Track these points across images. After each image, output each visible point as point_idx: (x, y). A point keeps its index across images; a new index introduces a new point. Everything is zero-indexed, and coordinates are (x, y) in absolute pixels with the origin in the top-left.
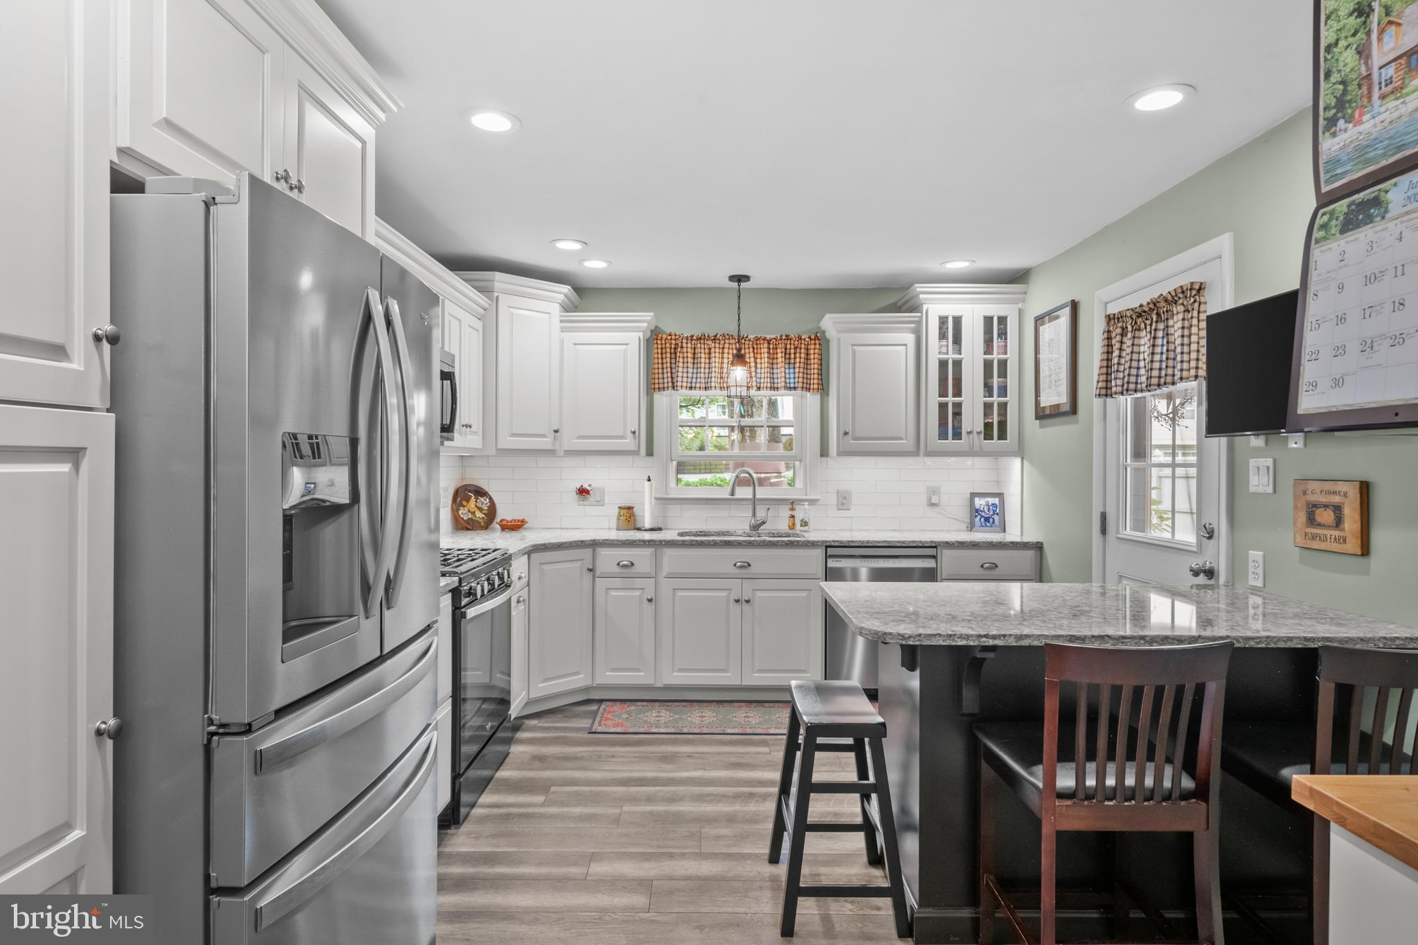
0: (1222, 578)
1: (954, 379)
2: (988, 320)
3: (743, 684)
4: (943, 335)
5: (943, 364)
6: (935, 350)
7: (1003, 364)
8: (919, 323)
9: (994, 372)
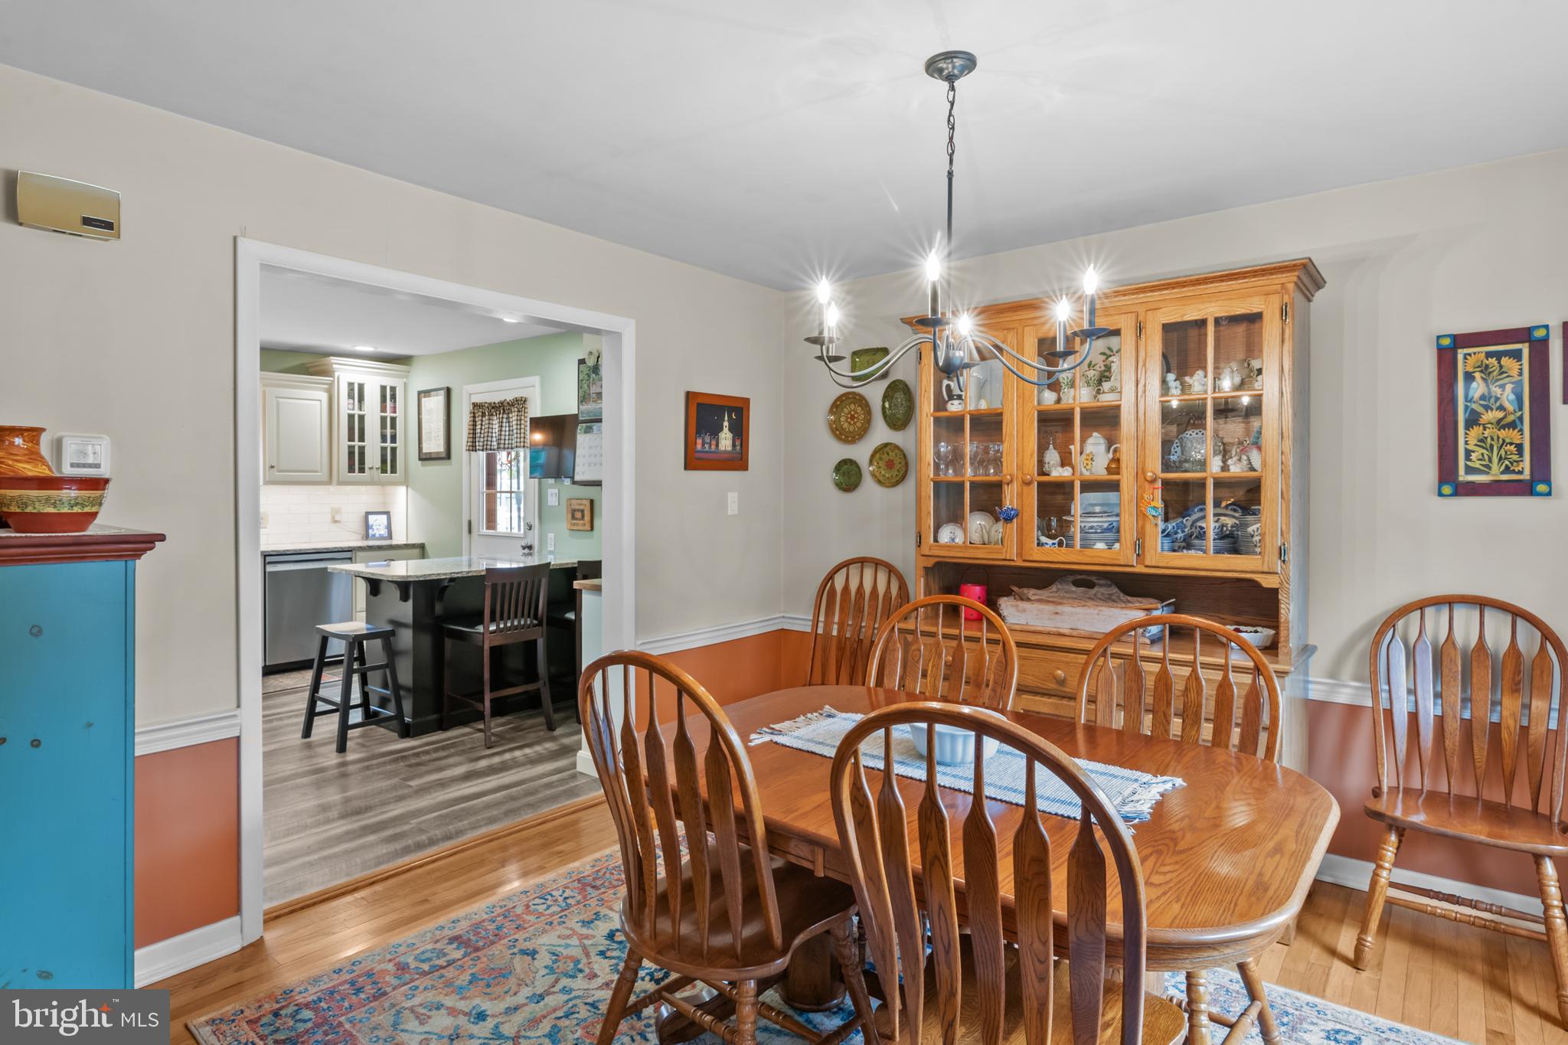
1: (359, 429)
2: (383, 388)
4: (351, 396)
5: (351, 417)
6: (345, 407)
7: (393, 420)
8: (331, 385)
9: (389, 425)
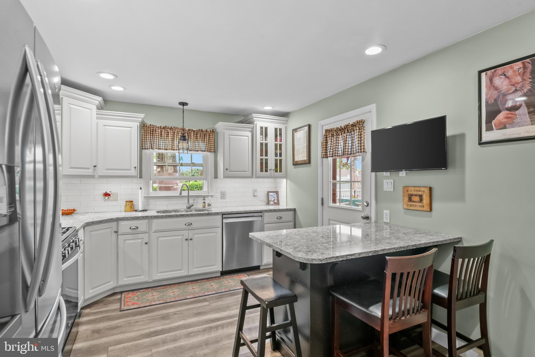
0: (373, 219)
1: (265, 150)
2: (276, 129)
3: (189, 274)
4: (261, 134)
5: (262, 144)
6: (259, 139)
7: (281, 145)
8: (253, 128)
9: (278, 148)
